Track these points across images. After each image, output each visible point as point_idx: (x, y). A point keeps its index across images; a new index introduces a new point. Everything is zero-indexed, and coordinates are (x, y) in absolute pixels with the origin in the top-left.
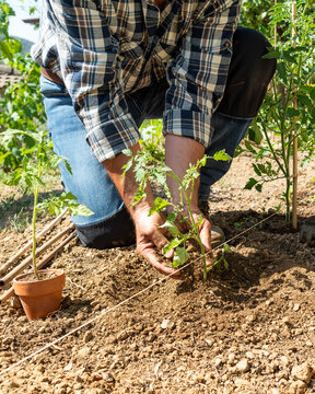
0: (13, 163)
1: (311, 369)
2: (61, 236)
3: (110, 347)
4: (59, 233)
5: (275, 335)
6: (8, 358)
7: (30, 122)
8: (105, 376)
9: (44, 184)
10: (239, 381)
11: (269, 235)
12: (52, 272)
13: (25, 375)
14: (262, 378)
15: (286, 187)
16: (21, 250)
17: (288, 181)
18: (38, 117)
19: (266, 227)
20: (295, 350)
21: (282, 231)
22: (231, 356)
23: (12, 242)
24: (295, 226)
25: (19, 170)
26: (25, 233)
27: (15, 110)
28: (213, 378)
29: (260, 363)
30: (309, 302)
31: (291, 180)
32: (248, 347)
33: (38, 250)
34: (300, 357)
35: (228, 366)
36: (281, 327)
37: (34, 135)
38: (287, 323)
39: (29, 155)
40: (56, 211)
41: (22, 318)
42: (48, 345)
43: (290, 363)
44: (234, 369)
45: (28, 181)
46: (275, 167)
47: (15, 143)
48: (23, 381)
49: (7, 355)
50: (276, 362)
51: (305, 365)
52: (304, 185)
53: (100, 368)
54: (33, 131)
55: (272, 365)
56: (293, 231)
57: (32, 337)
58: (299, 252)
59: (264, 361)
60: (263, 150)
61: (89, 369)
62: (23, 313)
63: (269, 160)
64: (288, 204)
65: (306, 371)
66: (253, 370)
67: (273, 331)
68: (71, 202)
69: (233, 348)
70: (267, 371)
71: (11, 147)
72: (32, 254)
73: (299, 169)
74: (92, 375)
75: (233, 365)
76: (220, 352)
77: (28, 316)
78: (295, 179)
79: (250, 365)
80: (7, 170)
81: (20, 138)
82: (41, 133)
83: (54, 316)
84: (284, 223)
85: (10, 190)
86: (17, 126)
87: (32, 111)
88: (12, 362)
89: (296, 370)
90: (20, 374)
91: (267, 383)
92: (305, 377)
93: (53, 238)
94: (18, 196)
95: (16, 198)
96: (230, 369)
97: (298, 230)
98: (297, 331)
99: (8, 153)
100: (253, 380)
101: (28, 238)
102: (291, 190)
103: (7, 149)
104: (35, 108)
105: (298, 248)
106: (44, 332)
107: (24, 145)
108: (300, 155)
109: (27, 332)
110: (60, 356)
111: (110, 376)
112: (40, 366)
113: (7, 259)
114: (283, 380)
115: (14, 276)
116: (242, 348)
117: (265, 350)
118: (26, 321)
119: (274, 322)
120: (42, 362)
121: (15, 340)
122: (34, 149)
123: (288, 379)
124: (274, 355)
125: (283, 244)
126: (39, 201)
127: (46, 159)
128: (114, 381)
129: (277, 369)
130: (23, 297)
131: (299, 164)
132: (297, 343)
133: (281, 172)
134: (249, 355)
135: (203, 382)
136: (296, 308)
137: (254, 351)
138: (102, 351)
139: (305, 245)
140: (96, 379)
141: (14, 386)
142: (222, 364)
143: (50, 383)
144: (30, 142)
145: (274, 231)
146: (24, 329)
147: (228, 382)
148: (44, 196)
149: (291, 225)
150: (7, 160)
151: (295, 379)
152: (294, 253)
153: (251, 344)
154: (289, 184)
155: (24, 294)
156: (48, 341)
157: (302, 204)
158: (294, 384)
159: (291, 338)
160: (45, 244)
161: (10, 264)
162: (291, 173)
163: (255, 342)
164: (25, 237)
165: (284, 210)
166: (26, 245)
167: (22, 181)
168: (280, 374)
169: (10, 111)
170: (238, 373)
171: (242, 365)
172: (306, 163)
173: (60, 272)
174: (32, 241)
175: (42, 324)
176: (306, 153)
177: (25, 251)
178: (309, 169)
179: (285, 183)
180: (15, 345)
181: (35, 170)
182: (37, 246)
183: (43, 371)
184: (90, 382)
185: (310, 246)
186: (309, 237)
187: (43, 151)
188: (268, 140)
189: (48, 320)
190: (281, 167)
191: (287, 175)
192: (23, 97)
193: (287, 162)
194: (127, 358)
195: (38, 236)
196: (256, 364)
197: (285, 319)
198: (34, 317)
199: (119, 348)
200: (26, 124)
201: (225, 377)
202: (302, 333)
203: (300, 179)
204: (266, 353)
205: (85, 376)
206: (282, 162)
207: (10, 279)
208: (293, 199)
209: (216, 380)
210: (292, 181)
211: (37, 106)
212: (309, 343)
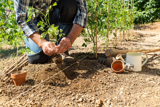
2: (25, 61)
3: (40, 94)
5: (90, 91)
6: (9, 98)
8: (39, 103)
9: (20, 45)
10: (79, 105)
11: (88, 60)
12: (23, 71)
13: (14, 103)
14: (86, 104)
15: (93, 46)
16: (13, 65)
17: (94, 44)
19: (88, 58)
20: (96, 95)
21: (92, 59)
22: (77, 97)
23: (10, 62)
24: (96, 57)
25: (12, 40)
26: (14, 60)
27: (11, 22)
28: (71, 104)
29: (86, 99)
31: (95, 43)
32: (82, 94)
33: (18, 65)
34: (98, 97)
35: (76, 100)
37: (17, 30)
39: (16, 36)
40: (24, 53)
41: (13, 85)
42: (21, 94)
43: (95, 99)
44: (78, 101)
45: (15, 44)
46: (91, 40)
48: (14, 105)
49: (9, 97)
50: (91, 99)
51: (99, 99)
52: (99, 45)
53: (37, 101)
55: (89, 100)
56: (96, 59)
57: (17, 91)
58: (98, 65)
60: (86, 34)
61: (34, 101)
62: (14, 84)
63: (89, 37)
64: (94, 51)
65: (100, 102)
66: (84, 101)
67: (90, 89)
68: (28, 50)
69: (78, 94)
70: (88, 101)
71: (10, 33)
72: (16, 66)
73: (98, 40)
74: (35, 103)
75: (77, 100)
76: (74, 96)
77: (15, 85)
78: (96, 43)
79: (83, 100)
80: (9, 41)
81: (13, 31)
82: (19, 29)
83: (23, 85)
84: (92, 57)
85: (10, 46)
86: (12, 27)
88: (10, 99)
89: (97, 101)
90: (13, 102)
91: (88, 105)
92: (99, 103)
93: (23, 61)
94: (12, 48)
95: (11, 49)
96: (77, 101)
97: (97, 58)
98: (97, 89)
100: (84, 104)
101: (15, 61)
102: (95, 46)
103: (9, 34)
105: (97, 64)
106: (20, 90)
107: (14, 33)
108: (98, 36)
109: (15, 90)
110: (25, 97)
111: (40, 103)
112: (19, 100)
113: (9, 67)
114: (93, 104)
115: (11, 73)
116: (80, 95)
117: (87, 95)
118: (15, 86)
120: (20, 99)
121: (11, 92)
122: (17, 34)
123: (94, 104)
124: (90, 97)
125: (93, 63)
126: (19, 50)
127: (21, 37)
128: (41, 105)
129: (91, 101)
132: (97, 93)
134: (82, 97)
135: (69, 105)
137: (84, 95)
138: (38, 95)
139: (100, 63)
140: (36, 104)
141: (11, 106)
142: (74, 99)
143: (22, 105)
144: (16, 32)
145: (90, 59)
146: (14, 89)
147: (76, 105)
148: (20, 48)
149: (95, 57)
150: (9, 38)
151: (96, 104)
152: (96, 66)
153: (83, 93)
154: (94, 45)
155: (14, 78)
156: (21, 92)
157: (99, 51)
158: (96, 105)
159: (95, 91)
160: (21, 63)
161: (10, 69)
163: (84, 93)
164: (14, 61)
165: (93, 52)
166: (15, 63)
167: (14, 44)
168: (92, 102)
170: (79, 102)
171: (80, 100)
172: (100, 38)
173: (25, 71)
174: (17, 62)
175: (20, 87)
176: (100, 35)
177: (14, 65)
178: (101, 40)
179: (93, 44)
180: (11, 94)
181: (18, 40)
182: (18, 64)
183: (20, 101)
184: (34, 105)
186: (101, 61)
187: (20, 34)
188: (88, 31)
189: (21, 86)
190: (92, 40)
191: (94, 42)
192: (14, 18)
193: (94, 38)
194: (45, 98)
195: (18, 60)
196: (85, 99)
198: (17, 85)
199: (43, 95)
200: (15, 26)
201: (75, 103)
202: (99, 90)
203: (98, 43)
204: (88, 96)
205: (32, 103)
206: (92, 38)
207: (10, 73)
208: (96, 49)
209: (72, 104)
210: (95, 44)
212: (101, 93)
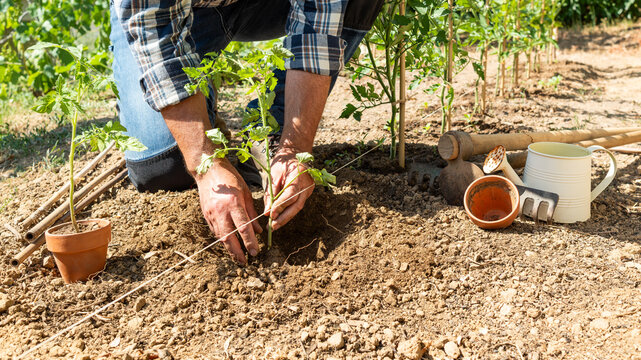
0: (44, 86)
1: (422, 345)
2: (105, 177)
3: (167, 318)
4: (103, 172)
5: (376, 302)
6: (38, 331)
7: (66, 33)
8: (161, 353)
9: (84, 111)
11: (370, 176)
12: (95, 222)
13: (60, 353)
14: (360, 356)
15: (390, 115)
16: (56, 194)
17: (394, 108)
18: (76, 27)
19: (365, 166)
20: (402, 321)
21: (385, 171)
22: (321, 329)
23: (43, 184)
25: (52, 94)
26: (60, 174)
27: (47, 17)
28: (298, 356)
29: (358, 337)
30: (420, 261)
31: (398, 106)
32: (342, 317)
33: (77, 194)
34: (408, 330)
35: (317, 341)
36: (384, 291)
37: (71, 50)
38: (392, 287)
39: (65, 75)
40: (100, 144)
41: (56, 281)
42: (90, 315)
43: (395, 337)
44: (324, 345)
45: (64, 108)
46: (378, 91)
47: (47, 60)
49: (36, 328)
50: (378, 337)
51: (415, 339)
52: (413, 112)
53: (155, 344)
54: (70, 44)
55: (373, 340)
56: (400, 171)
57: (69, 304)
58: (407, 198)
59: (363, 335)
60: (362, 67)
61: (141, 345)
62: (57, 274)
63: (370, 80)
64: (394, 139)
65: (416, 347)
66: (349, 346)
67: (374, 297)
68: (118, 134)
69: (324, 318)
70: (367, 347)
71: (42, 64)
72: (69, 199)
73: (407, 92)
74: (146, 352)
75: (323, 340)
76: (307, 323)
77: (64, 278)
78: (402, 104)
79: (345, 341)
80: (37, 94)
81: (54, 53)
82: (81, 47)
83: (97, 278)
84: (387, 161)
85: (41, 119)
86: (50, 38)
87: (70, 19)
88: (43, 337)
89: (404, 346)
90: (53, 351)
92: (414, 355)
93: (96, 179)
94: (52, 126)
95: (48, 129)
96: (320, 345)
97: (406, 169)
98: (405, 297)
99: (39, 72)
100: (349, 358)
101: (64, 179)
102: (397, 119)
103: (37, 67)
104: (72, 15)
105: (406, 193)
106: (84, 298)
107: (58, 62)
108: (409, 74)
109: (63, 298)
110: (104, 328)
111: (168, 354)
112: (78, 342)
113: (37, 206)
115: (45, 227)
116: (334, 318)
117: (364, 321)
118: (61, 284)
119: (375, 286)
120: (82, 336)
121: (47, 309)
122: (71, 67)
123: (393, 357)
124: (376, 327)
125: (387, 187)
126: (79, 132)
127: (87, 79)
129: (379, 345)
130: (58, 255)
131: (407, 87)
132: (405, 312)
133: (385, 96)
134: (344, 327)
136: (404, 267)
137: (351, 322)
138: (158, 322)
139: (415, 188)
140: (150, 357)
142: (309, 339)
144: (66, 58)
145: (376, 171)
146: (59, 295)
148: (84, 126)
149: (397, 162)
150: (38, 81)
151: (403, 357)
152: (401, 199)
153: (347, 314)
154: (394, 111)
155: (60, 250)
156: (90, 309)
157: (410, 137)
159: (397, 305)
160: (86, 186)
161: (41, 213)
162: (397, 98)
163: (352, 310)
164: (60, 179)
165: (388, 142)
166: (62, 189)
167: (57, 107)
168: (383, 351)
169: (41, 19)
170: (330, 350)
171: (335, 340)
172: (416, 85)
173: (105, 222)
174: (69, 183)
175: (82, 289)
176: (416, 73)
177: (60, 196)
178: (420, 92)
179: (390, 110)
180: (47, 315)
181: (74, 94)
182: (75, 190)
183: (83, 347)
185: (421, 189)
186: (420, 178)
187: (83, 69)
189: (89, 284)
190: (385, 90)
191: (392, 100)
193: (392, 83)
194: (189, 332)
195: (77, 177)
196: (353, 339)
197: (390, 282)
198: (72, 279)
199: (180, 318)
200: (61, 35)
201: (313, 355)
202: (411, 300)
203: (408, 105)
204: (366, 325)
205: (136, 354)
206: (386, 83)
207: (41, 231)
208: (400, 130)
209: (303, 359)
210: (398, 108)
211: (76, 12)
212: (419, 312)
